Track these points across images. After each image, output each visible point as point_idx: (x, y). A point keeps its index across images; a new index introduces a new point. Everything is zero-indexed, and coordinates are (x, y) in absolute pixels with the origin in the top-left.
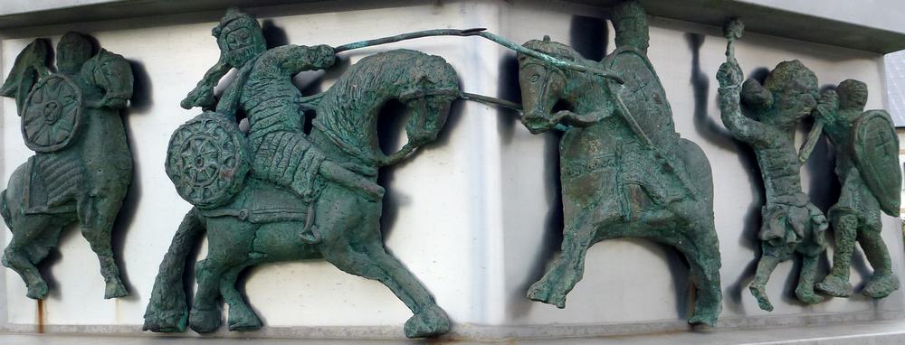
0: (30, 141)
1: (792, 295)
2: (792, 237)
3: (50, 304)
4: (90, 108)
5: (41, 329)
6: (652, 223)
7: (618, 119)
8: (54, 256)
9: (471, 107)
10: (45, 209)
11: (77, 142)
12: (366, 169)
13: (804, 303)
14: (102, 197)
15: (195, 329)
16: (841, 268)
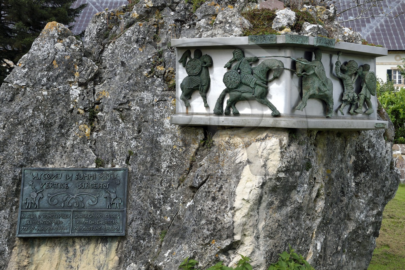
0: (188, 73)
1: (349, 113)
2: (349, 99)
4: (203, 67)
5: (187, 113)
6: (320, 95)
7: (314, 74)
8: (190, 98)
10: (192, 88)
11: (200, 74)
12: (264, 82)
13: (351, 114)
14: (205, 85)
15: (225, 114)
16: (360, 107)
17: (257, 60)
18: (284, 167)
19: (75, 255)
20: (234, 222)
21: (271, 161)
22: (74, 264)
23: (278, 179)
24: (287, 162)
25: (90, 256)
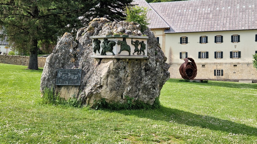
0: (94, 45)
5: (95, 55)
6: (126, 50)
7: (123, 44)
8: (96, 51)
10: (95, 49)
11: (97, 45)
12: (111, 47)
13: (138, 54)
16: (141, 52)
17: (110, 41)
18: (114, 68)
19: (69, 90)
21: (111, 66)
22: (69, 92)
23: (113, 71)
24: (116, 66)
25: (73, 90)
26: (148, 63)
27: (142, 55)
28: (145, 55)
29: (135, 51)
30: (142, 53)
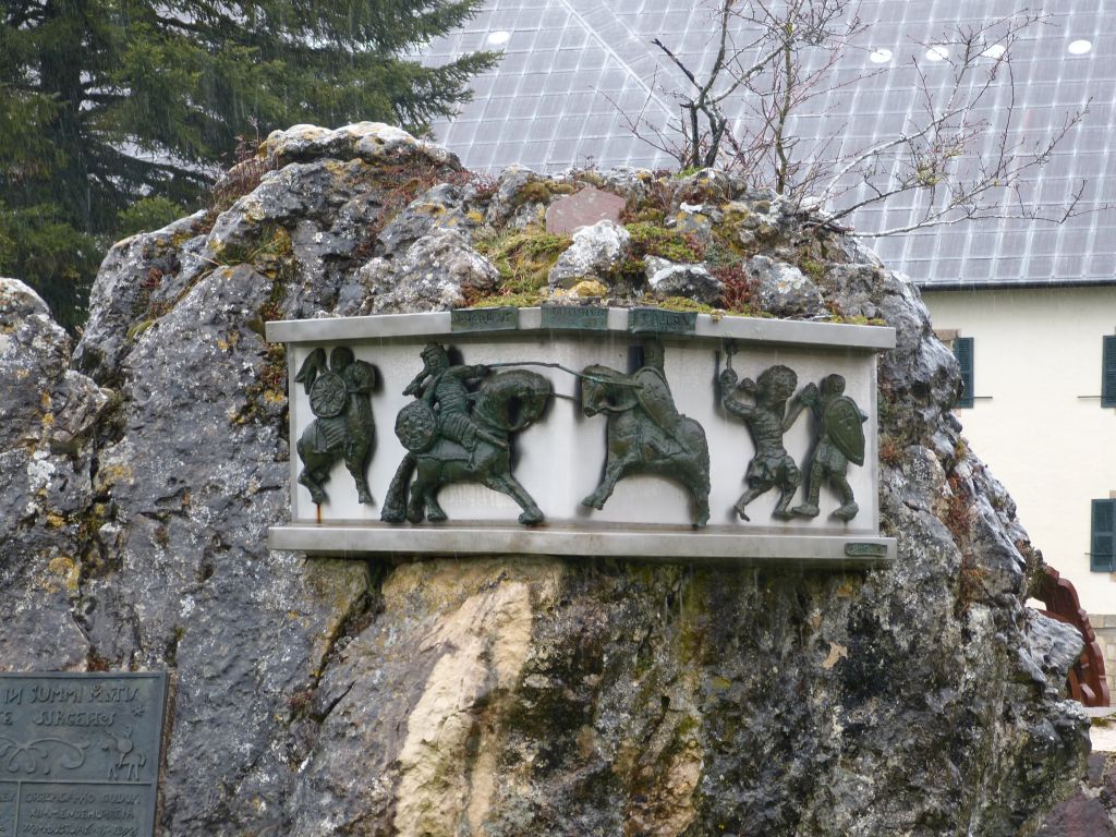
0: (316, 411)
2: (768, 477)
3: (324, 508)
4: (351, 393)
5: (319, 521)
6: (661, 466)
7: (639, 408)
8: (327, 479)
9: (559, 401)
10: (325, 451)
11: (344, 412)
12: (500, 434)
13: (785, 519)
14: (357, 444)
15: (409, 520)
16: (811, 498)
17: (487, 372)
18: (542, 661)
20: (396, 800)
21: (505, 643)
23: (530, 693)
24: (555, 646)
26: (882, 614)
27: (820, 522)
28: (856, 523)
29: (751, 480)
30: (828, 503)
